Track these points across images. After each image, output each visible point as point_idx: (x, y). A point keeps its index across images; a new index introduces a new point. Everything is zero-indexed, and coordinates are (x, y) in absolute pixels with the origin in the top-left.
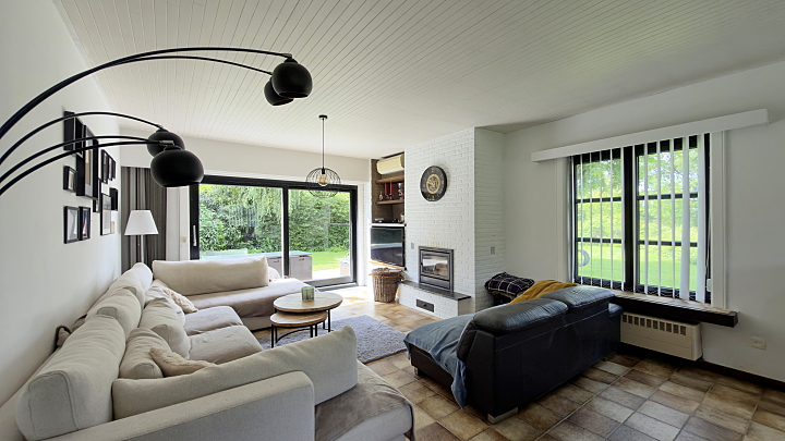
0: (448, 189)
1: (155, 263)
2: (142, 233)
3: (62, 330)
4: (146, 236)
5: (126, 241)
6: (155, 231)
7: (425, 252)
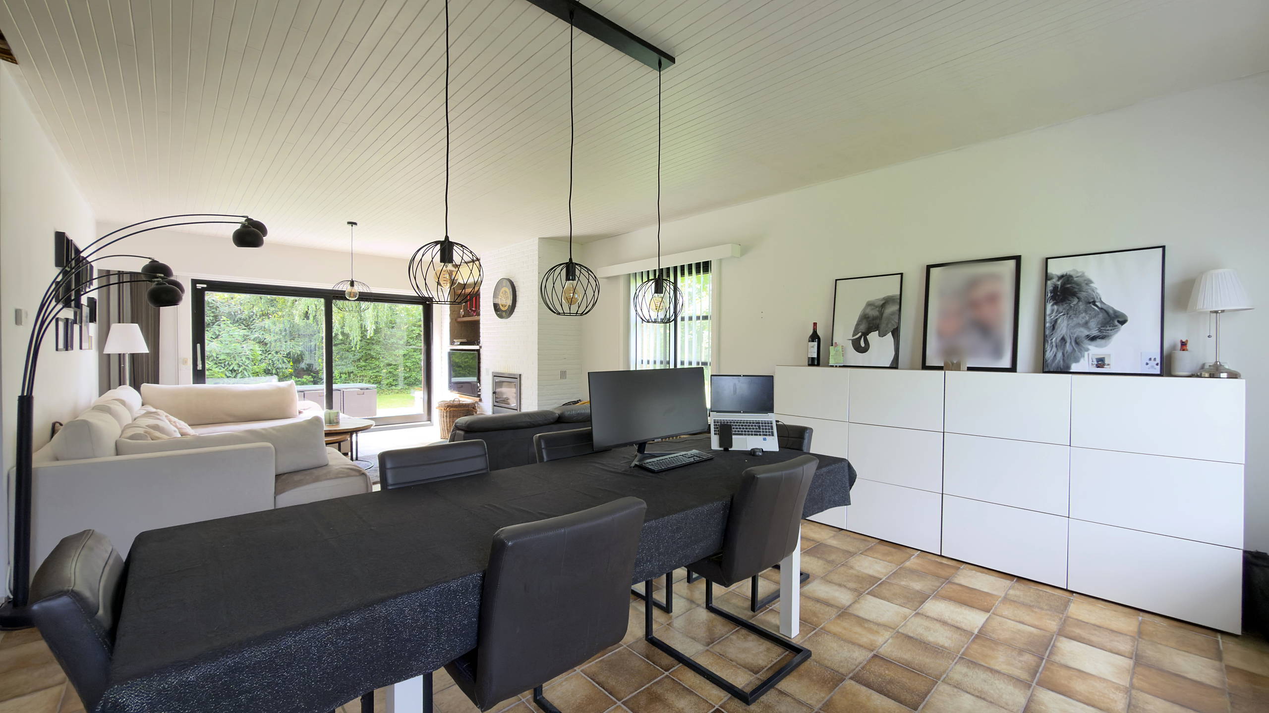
0: (517, 305)
1: (145, 386)
2: (128, 350)
3: (57, 425)
4: (133, 356)
5: (105, 361)
6: (143, 348)
7: (500, 380)
